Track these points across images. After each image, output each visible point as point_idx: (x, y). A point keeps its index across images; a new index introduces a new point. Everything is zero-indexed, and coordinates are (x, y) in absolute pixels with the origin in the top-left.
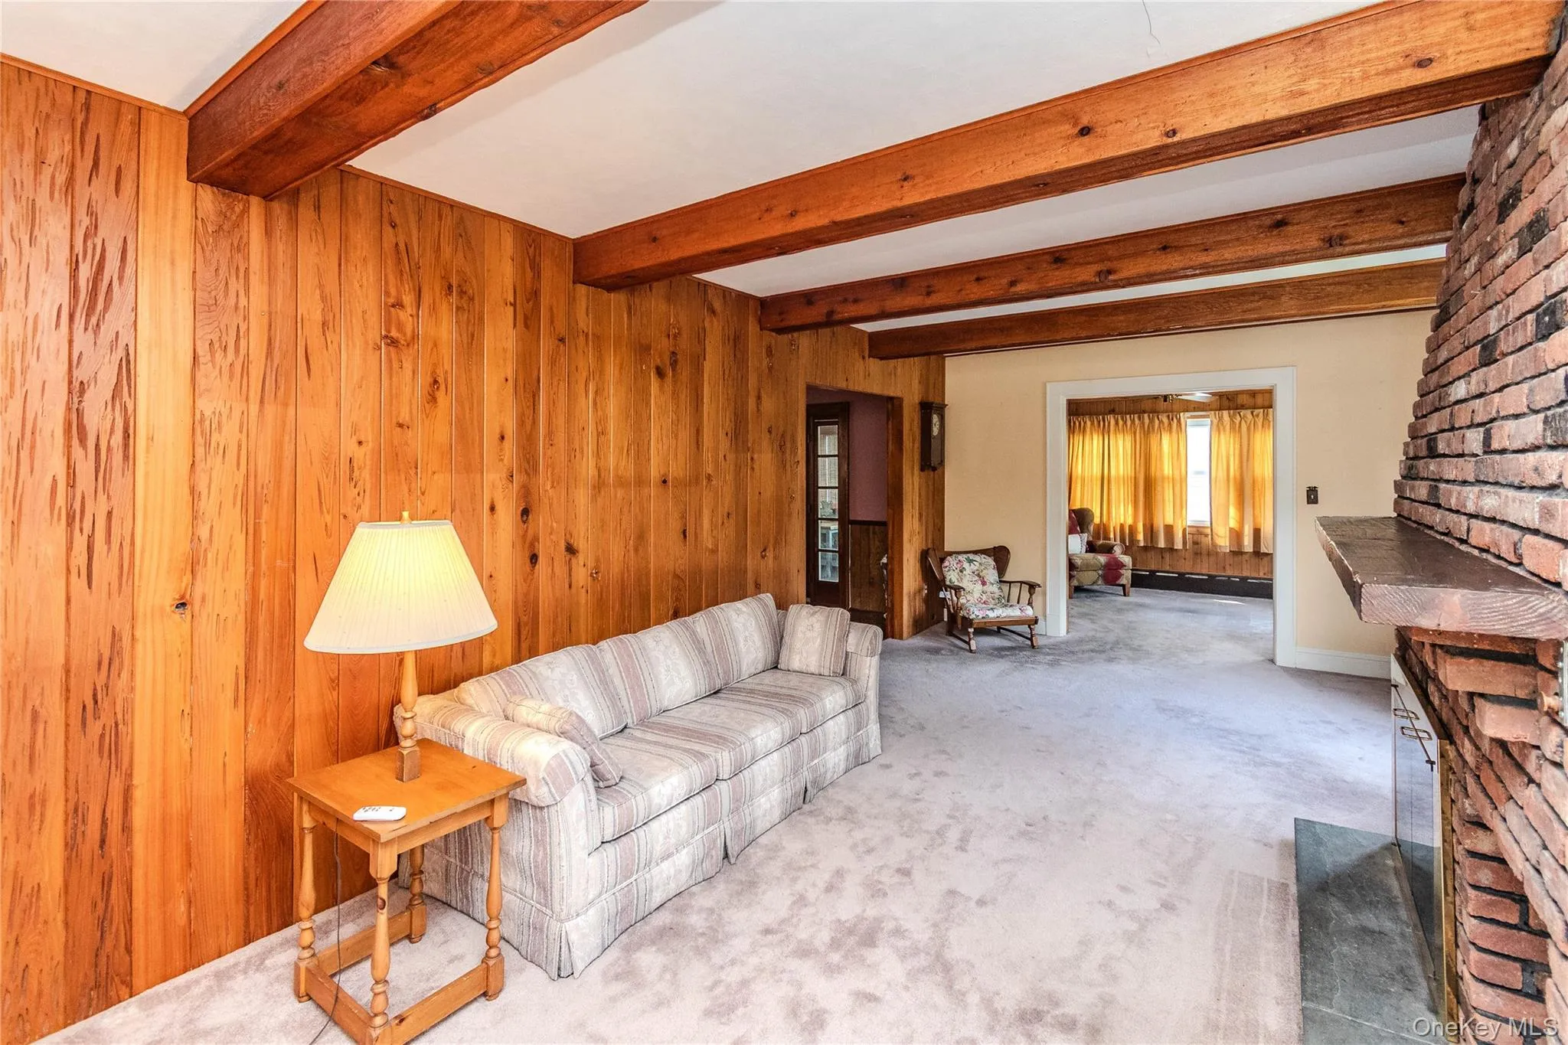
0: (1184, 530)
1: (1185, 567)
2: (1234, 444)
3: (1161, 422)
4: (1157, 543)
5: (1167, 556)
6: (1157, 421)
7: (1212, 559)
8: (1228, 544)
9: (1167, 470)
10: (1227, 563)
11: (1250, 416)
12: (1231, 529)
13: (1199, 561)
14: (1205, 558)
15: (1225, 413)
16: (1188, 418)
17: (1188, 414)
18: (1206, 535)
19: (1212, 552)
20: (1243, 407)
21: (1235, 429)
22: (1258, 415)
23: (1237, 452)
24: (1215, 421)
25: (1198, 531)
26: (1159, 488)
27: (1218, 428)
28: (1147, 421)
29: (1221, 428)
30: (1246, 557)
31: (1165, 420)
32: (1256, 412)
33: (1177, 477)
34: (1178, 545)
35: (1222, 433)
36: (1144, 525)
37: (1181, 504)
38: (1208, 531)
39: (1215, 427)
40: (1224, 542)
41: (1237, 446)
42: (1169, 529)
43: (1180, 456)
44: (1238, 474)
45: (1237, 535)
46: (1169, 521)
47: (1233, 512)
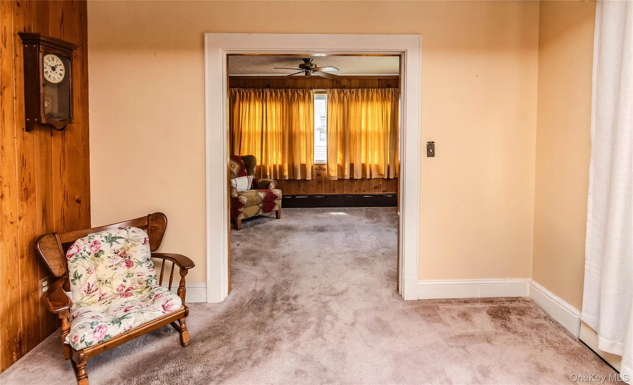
0: (312, 167)
1: (312, 191)
2: (340, 111)
3: (299, 95)
4: (297, 177)
5: (302, 185)
6: (296, 95)
7: (328, 185)
8: (336, 175)
9: (302, 128)
10: (336, 187)
11: (349, 93)
12: (338, 165)
13: (320, 186)
14: (323, 184)
15: (336, 90)
16: (315, 93)
17: (315, 90)
18: (324, 170)
19: (327, 180)
20: (345, 87)
21: (341, 101)
22: (353, 93)
23: (342, 116)
24: (330, 96)
25: (319, 167)
26: (298, 140)
27: (331, 100)
28: (290, 94)
29: (333, 100)
30: (345, 182)
31: (301, 94)
32: (352, 90)
33: (308, 132)
34: (309, 177)
35: (334, 103)
36: (288, 165)
37: (310, 150)
38: (326, 167)
39: (330, 99)
40: (334, 174)
41: (342, 112)
42: (303, 167)
43: (310, 119)
44: (342, 130)
45: (341, 169)
46: (304, 161)
47: (339, 154)
